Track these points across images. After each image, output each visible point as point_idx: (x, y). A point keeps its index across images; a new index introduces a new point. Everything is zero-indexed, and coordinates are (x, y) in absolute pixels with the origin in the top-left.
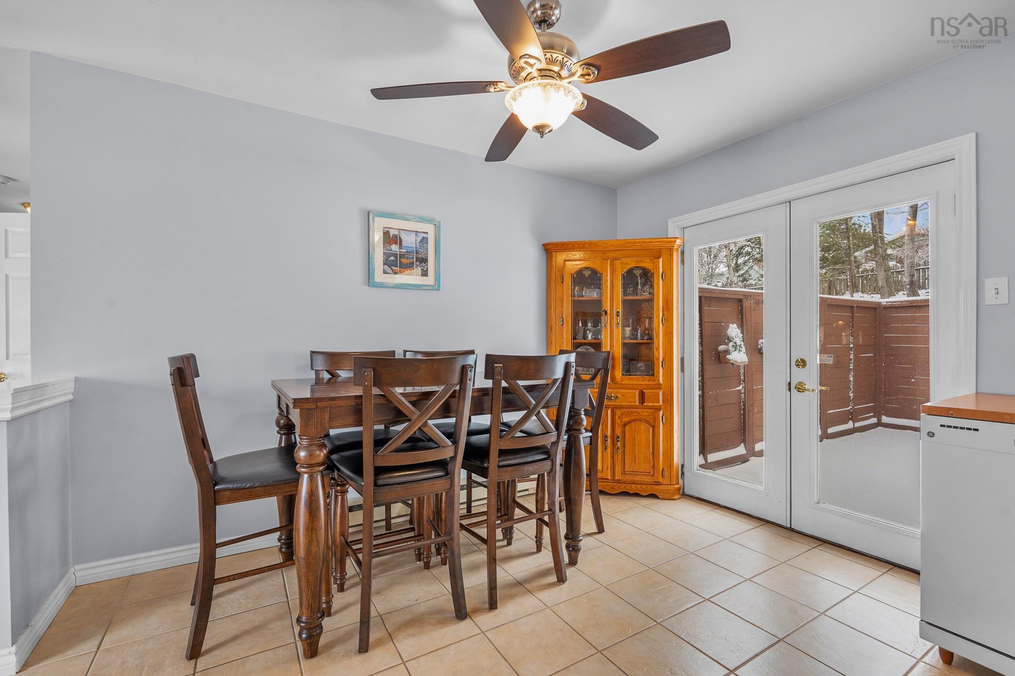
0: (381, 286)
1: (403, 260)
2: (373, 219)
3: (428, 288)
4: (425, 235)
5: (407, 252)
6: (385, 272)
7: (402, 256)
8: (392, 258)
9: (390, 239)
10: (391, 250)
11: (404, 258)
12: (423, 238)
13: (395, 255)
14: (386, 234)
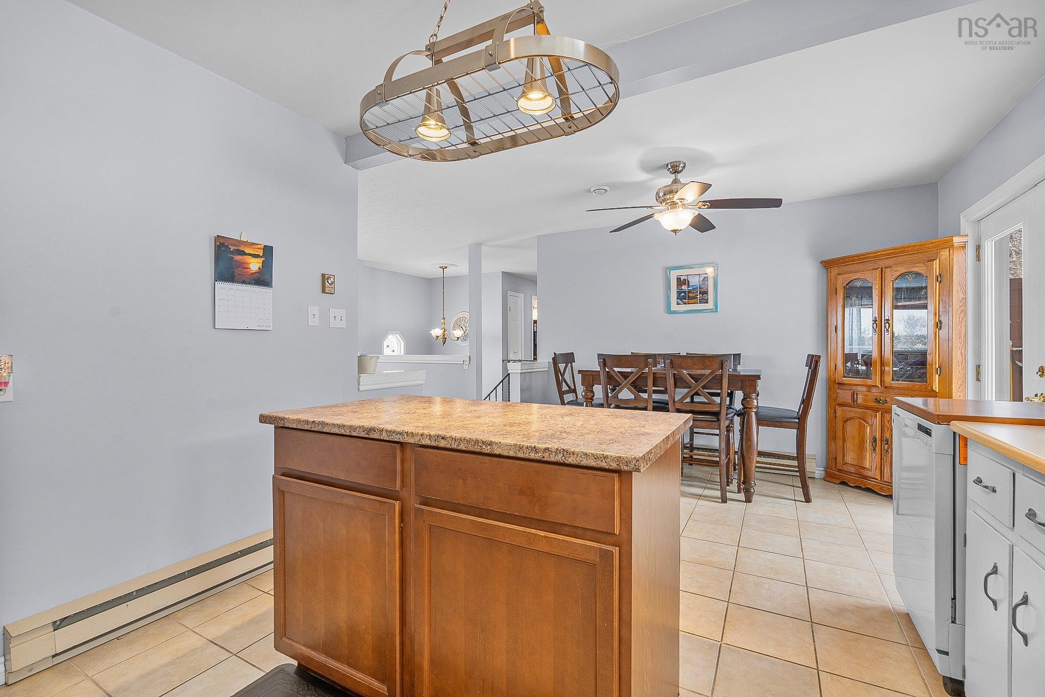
0: (675, 312)
1: (690, 295)
2: (670, 272)
3: (708, 311)
4: (706, 276)
5: (693, 289)
6: (678, 304)
7: (689, 292)
8: (683, 294)
9: (680, 282)
10: (682, 289)
11: (691, 293)
12: (705, 278)
13: (685, 292)
14: (678, 279)
